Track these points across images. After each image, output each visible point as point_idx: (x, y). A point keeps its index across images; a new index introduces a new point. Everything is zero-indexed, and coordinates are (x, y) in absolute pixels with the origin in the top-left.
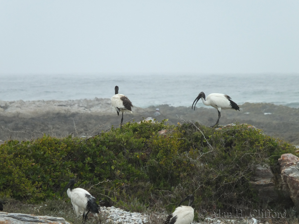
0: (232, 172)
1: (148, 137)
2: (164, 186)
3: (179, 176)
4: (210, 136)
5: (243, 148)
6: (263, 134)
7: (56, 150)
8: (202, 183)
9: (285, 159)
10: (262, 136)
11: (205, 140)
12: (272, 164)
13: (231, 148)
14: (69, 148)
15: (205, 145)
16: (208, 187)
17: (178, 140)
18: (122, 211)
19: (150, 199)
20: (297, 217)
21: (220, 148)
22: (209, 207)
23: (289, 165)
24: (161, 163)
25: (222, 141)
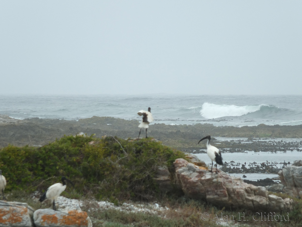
0: (141, 171)
1: (81, 146)
2: (94, 181)
3: (104, 174)
4: (125, 146)
5: (149, 155)
6: (162, 145)
7: (18, 155)
8: (120, 179)
9: (178, 162)
11: (122, 149)
12: (169, 166)
13: (140, 154)
14: (27, 154)
15: (122, 152)
16: (125, 182)
17: (103, 149)
18: (64, 198)
19: (84, 190)
20: (187, 203)
21: (132, 154)
22: (125, 195)
23: (181, 167)
24: (91, 164)
25: (134, 149)
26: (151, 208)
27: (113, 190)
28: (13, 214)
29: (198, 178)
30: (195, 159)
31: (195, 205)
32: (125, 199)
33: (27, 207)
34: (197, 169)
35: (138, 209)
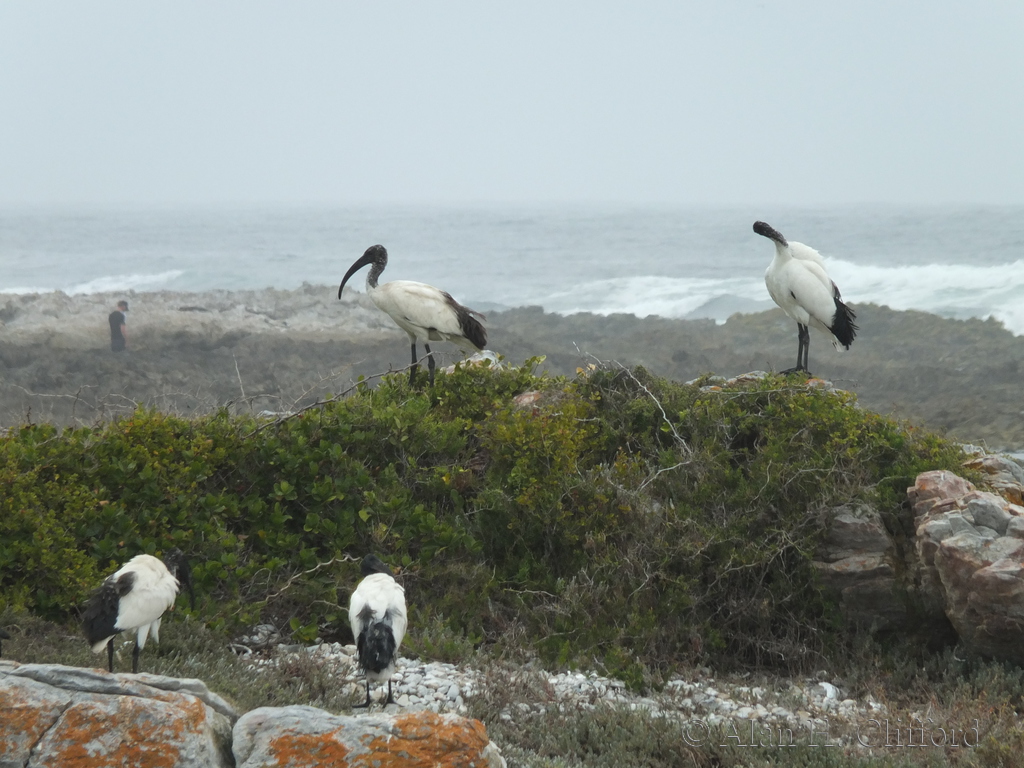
0: (756, 531)
1: (478, 417)
2: (533, 575)
3: (580, 544)
4: (682, 414)
5: (791, 453)
6: (857, 406)
7: (178, 457)
8: (655, 568)
9: (930, 487)
10: (855, 414)
11: (668, 426)
12: (886, 504)
13: (753, 451)
14: (221, 451)
15: (668, 441)
16: (678, 581)
17: (579, 425)
19: (486, 620)
20: (967, 679)
21: (716, 450)
22: (678, 645)
23: (940, 510)
24: (520, 500)
25: (722, 429)
26: (797, 705)
27: (624, 620)
28: (134, 732)
30: (1009, 475)
31: (1008, 688)
32: (680, 659)
33: (204, 699)
34: (1015, 519)
35: (735, 707)
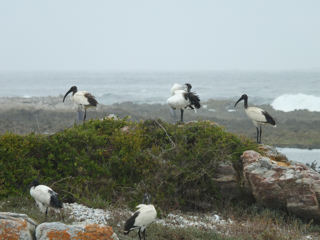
0: (195, 169)
1: (110, 134)
2: (127, 183)
3: (141, 173)
4: (172, 133)
5: (205, 145)
6: (225, 131)
7: (19, 147)
8: (164, 180)
9: (247, 155)
10: (225, 133)
11: (168, 137)
12: (234, 160)
13: (194, 144)
14: (32, 145)
15: (168, 142)
16: (171, 184)
17: (141, 137)
18: (84, 207)
19: (113, 196)
20: (259, 213)
21: (182, 144)
22: (171, 203)
23: (251, 162)
24: (123, 159)
25: (184, 138)
26: (207, 222)
27: (155, 196)
28: (6, 230)
29: (275, 178)
30: (271, 152)
31: (271, 216)
32: (172, 208)
33: (27, 220)
34: (273, 165)
35: (188, 222)
